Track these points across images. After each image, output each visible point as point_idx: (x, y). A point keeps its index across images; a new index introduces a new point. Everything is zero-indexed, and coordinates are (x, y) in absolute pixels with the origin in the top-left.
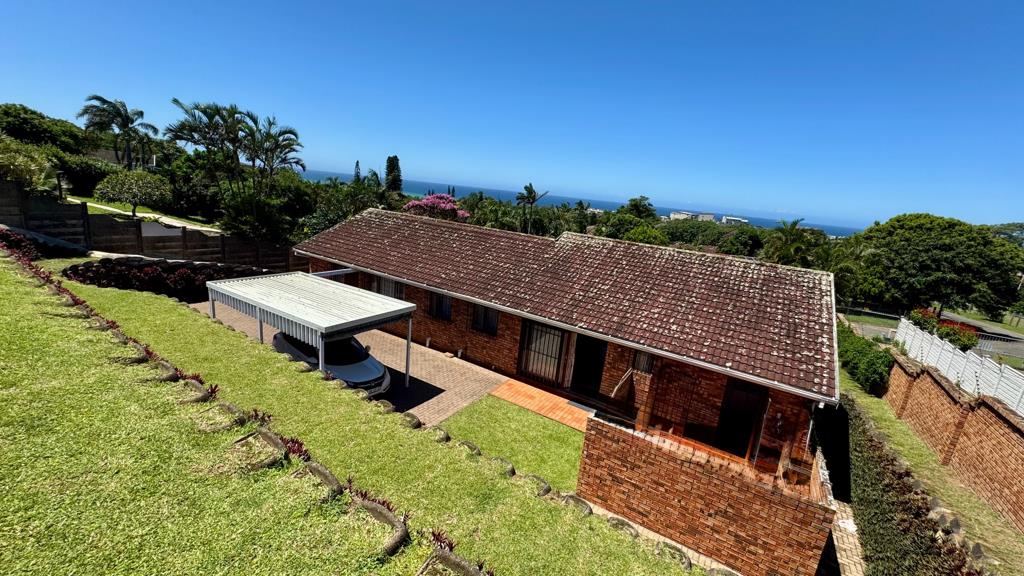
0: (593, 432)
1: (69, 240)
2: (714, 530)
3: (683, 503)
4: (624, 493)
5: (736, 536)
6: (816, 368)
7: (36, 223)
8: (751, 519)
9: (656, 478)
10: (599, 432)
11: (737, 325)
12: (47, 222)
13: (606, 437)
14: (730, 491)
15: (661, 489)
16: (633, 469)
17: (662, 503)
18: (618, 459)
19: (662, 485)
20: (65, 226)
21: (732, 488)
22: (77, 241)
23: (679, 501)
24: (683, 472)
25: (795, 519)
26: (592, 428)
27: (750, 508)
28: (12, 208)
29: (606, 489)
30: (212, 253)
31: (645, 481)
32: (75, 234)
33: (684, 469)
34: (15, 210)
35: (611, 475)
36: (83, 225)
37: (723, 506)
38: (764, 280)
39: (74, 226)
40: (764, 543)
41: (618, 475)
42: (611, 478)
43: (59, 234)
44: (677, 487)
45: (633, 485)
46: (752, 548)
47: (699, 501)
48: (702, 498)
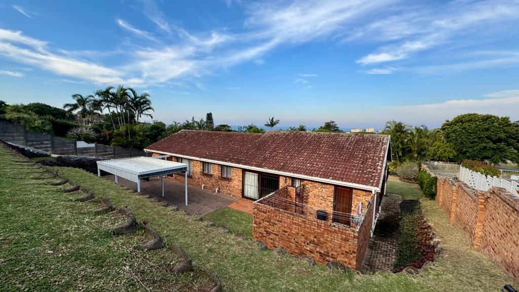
0: (256, 210)
1: (44, 150)
2: (311, 252)
3: (296, 240)
4: (272, 239)
5: (320, 253)
6: (373, 176)
7: (31, 143)
8: (325, 243)
9: (283, 229)
10: (258, 209)
11: (339, 161)
12: (35, 143)
13: (261, 211)
14: (314, 229)
15: (287, 234)
16: (273, 226)
17: (288, 241)
18: (267, 222)
19: (286, 232)
20: (43, 144)
21: (314, 227)
22: (47, 151)
23: (294, 239)
24: (294, 223)
25: (342, 239)
26: (256, 208)
27: (323, 237)
28: (20, 137)
29: (264, 238)
30: (109, 154)
31: (279, 231)
32: (47, 147)
33: (294, 221)
34: (22, 138)
35: (265, 231)
36: (50, 144)
37: (312, 238)
38: (357, 141)
39: (47, 144)
40: (332, 255)
41: (268, 230)
42: (265, 232)
43: (40, 148)
44: (292, 232)
45: (275, 234)
46: (328, 258)
47: (302, 237)
48: (303, 236)
